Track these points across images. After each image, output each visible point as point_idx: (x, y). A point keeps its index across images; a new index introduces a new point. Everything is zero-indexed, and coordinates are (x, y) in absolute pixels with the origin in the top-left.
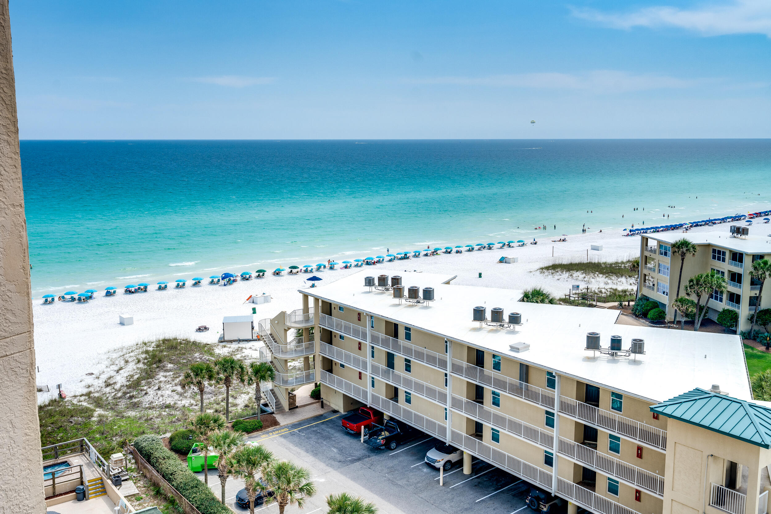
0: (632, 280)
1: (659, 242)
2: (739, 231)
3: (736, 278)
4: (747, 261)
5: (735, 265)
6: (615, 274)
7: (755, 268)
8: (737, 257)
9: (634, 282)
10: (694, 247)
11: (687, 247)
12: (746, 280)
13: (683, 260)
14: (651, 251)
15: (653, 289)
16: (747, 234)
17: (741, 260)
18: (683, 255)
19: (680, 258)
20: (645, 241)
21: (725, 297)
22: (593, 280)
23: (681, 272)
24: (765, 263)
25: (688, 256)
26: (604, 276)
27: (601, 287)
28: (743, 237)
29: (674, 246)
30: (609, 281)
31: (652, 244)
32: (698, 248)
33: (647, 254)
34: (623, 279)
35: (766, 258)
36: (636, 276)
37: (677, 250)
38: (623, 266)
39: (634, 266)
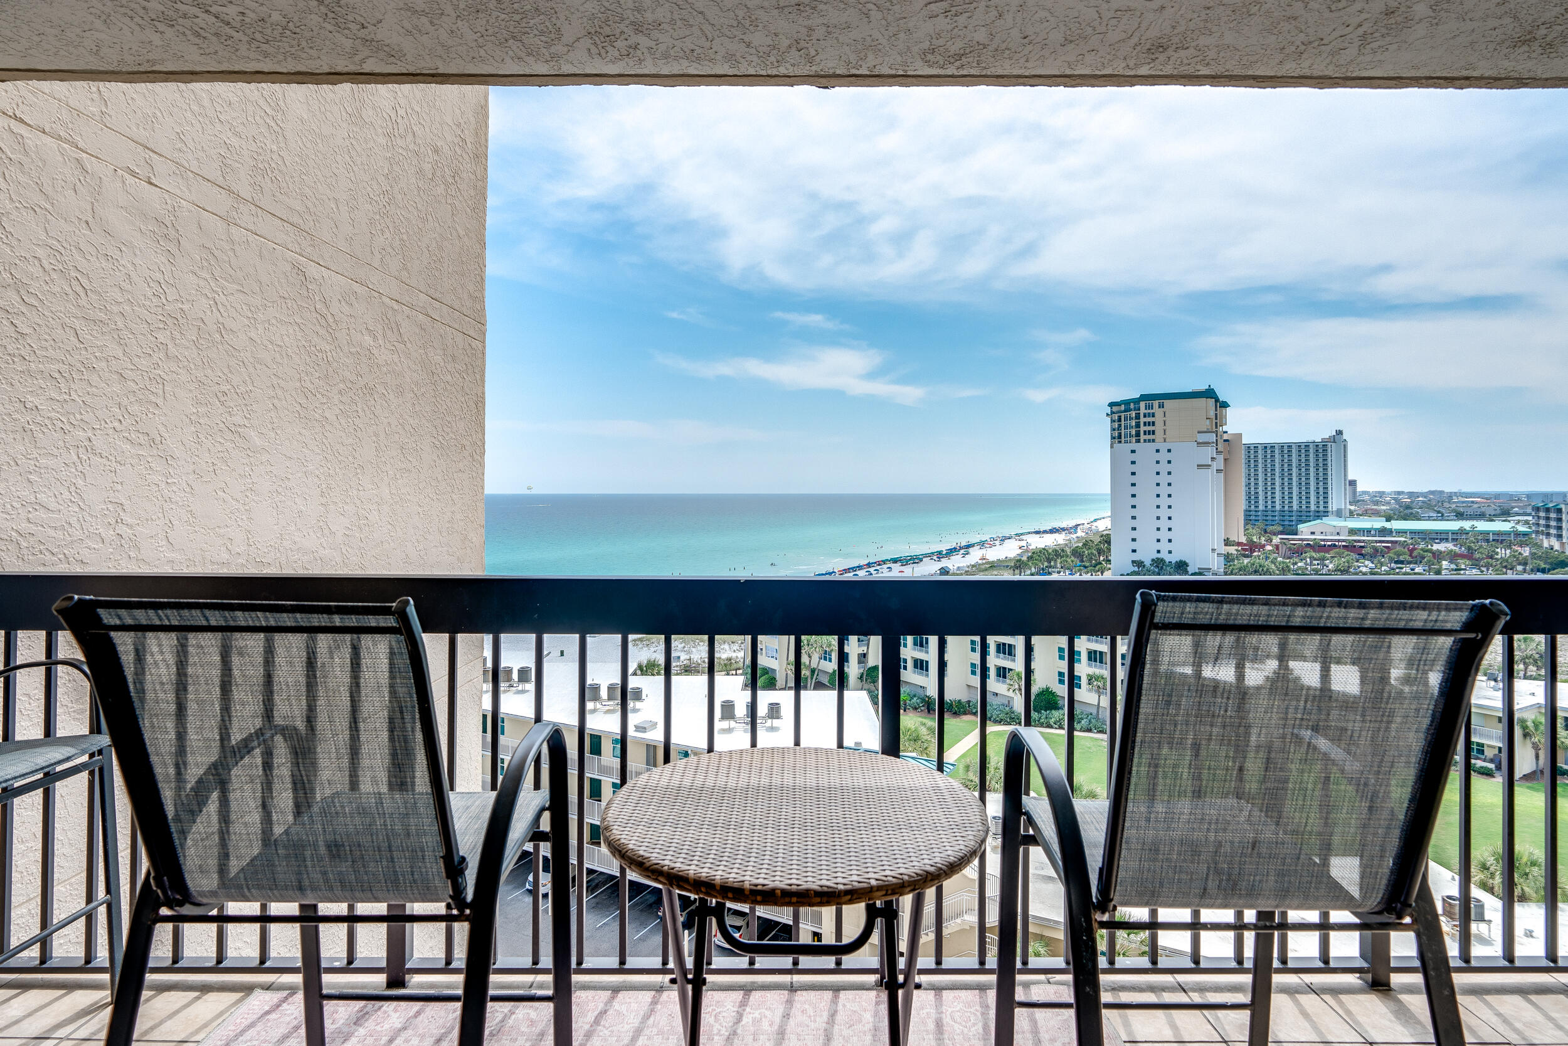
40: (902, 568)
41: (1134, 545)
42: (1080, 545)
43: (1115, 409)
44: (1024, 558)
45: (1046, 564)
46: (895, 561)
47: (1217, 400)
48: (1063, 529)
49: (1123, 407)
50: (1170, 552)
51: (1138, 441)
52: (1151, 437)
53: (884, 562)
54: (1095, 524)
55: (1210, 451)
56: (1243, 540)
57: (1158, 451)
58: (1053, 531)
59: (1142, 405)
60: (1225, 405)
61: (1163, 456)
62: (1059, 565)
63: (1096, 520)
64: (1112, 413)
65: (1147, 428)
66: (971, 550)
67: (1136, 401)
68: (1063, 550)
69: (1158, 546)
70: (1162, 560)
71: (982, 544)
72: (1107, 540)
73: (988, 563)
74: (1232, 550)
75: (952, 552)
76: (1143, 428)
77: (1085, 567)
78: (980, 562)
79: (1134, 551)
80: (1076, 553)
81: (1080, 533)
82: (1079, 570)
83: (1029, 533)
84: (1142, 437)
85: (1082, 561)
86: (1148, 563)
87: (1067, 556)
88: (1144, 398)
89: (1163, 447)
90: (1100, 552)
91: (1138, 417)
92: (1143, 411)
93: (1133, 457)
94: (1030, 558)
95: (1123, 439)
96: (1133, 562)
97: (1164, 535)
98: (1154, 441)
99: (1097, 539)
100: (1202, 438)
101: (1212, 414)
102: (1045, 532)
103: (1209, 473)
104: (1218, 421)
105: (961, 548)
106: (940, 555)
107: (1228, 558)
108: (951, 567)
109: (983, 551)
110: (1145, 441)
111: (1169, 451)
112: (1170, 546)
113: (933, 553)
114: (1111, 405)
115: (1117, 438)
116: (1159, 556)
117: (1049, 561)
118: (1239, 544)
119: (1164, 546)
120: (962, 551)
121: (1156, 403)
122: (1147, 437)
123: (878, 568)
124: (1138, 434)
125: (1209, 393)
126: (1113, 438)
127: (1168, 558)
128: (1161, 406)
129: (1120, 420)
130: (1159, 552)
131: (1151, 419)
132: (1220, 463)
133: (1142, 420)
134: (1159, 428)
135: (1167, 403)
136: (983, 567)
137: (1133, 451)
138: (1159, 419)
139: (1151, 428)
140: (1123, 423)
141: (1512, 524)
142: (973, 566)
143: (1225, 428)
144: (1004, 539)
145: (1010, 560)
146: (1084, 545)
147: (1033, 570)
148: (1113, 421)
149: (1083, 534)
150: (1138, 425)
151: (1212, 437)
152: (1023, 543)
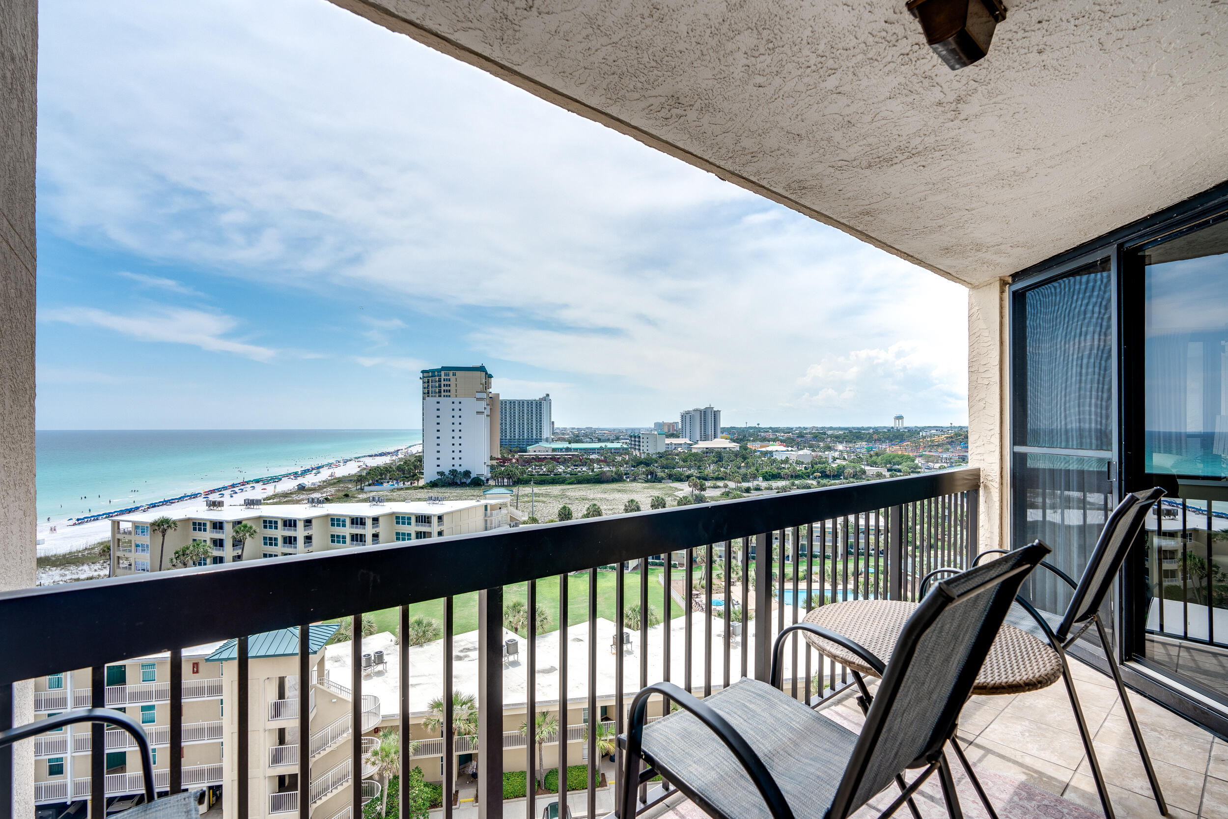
0: (97, 566)
1: (134, 523)
2: (215, 505)
3: (219, 543)
4: (228, 528)
5: (216, 532)
6: (73, 564)
7: (237, 532)
8: (218, 526)
9: (100, 567)
10: (175, 523)
11: (168, 523)
12: (228, 544)
13: (164, 536)
14: (125, 533)
15: (130, 569)
16: (223, 506)
17: (221, 528)
18: (164, 532)
19: (161, 534)
20: (116, 525)
21: (208, 561)
22: (44, 575)
23: (162, 547)
24: (245, 526)
25: (169, 532)
26: (59, 568)
27: (56, 580)
28: (219, 508)
29: (153, 524)
30: (67, 572)
31: (124, 526)
32: (178, 523)
33: (118, 536)
34: (86, 567)
35: (244, 523)
36: (102, 562)
37: (157, 528)
38: (80, 554)
39: (104, 551)
40: (264, 487)
41: (438, 462)
42: (402, 463)
43: (425, 375)
44: (364, 474)
45: (379, 477)
46: (257, 481)
47: (486, 373)
48: (389, 453)
49: (430, 374)
50: (460, 465)
51: (440, 396)
52: (448, 394)
53: (248, 483)
54: (410, 449)
55: (483, 404)
56: (500, 457)
57: (453, 403)
58: (381, 455)
59: (443, 373)
60: (490, 376)
61: (457, 406)
62: (388, 477)
63: (410, 447)
64: (424, 377)
65: (446, 388)
66: (321, 470)
67: (439, 371)
68: (391, 467)
69: (453, 462)
70: (456, 471)
71: (330, 465)
72: (420, 459)
73: (336, 478)
74: (494, 462)
75: (305, 472)
76: (443, 388)
77: (407, 478)
78: (330, 478)
79: (438, 466)
80: (399, 468)
81: (400, 456)
82: (403, 480)
83: (365, 456)
84: (443, 394)
85: (404, 474)
86: (447, 473)
87: (394, 471)
88: (444, 368)
89: (457, 400)
90: (416, 467)
91: (440, 381)
92: (443, 377)
93: (438, 406)
94: (368, 474)
95: (430, 394)
96: (438, 473)
97: (457, 455)
98: (449, 396)
99: (413, 460)
100: (479, 395)
101: (484, 381)
102: (376, 455)
103: (483, 417)
104: (487, 386)
105: (313, 469)
106: (296, 475)
107: (492, 467)
108: (307, 483)
109: (331, 471)
110: (444, 396)
111: (460, 403)
112: (460, 462)
113: (290, 474)
114: (423, 372)
115: (426, 394)
116: (454, 468)
117: (381, 474)
118: (498, 459)
119: (457, 462)
120: (314, 471)
121: (451, 373)
122: (446, 394)
123: (242, 487)
124: (440, 392)
125: (482, 369)
126: (424, 393)
127: (459, 469)
128: (454, 375)
129: (428, 382)
130: (453, 465)
131: (448, 383)
132: (487, 412)
133: (443, 383)
134: (452, 388)
135: (458, 373)
136: (332, 482)
137: (438, 403)
138: (452, 383)
139: (448, 388)
140: (430, 384)
141: (621, 444)
142: (324, 482)
143: (490, 390)
144: (346, 462)
145: (353, 476)
146: (405, 463)
147: (371, 482)
148: (424, 382)
149: (403, 456)
150: (440, 386)
151: (484, 395)
152: (361, 464)
